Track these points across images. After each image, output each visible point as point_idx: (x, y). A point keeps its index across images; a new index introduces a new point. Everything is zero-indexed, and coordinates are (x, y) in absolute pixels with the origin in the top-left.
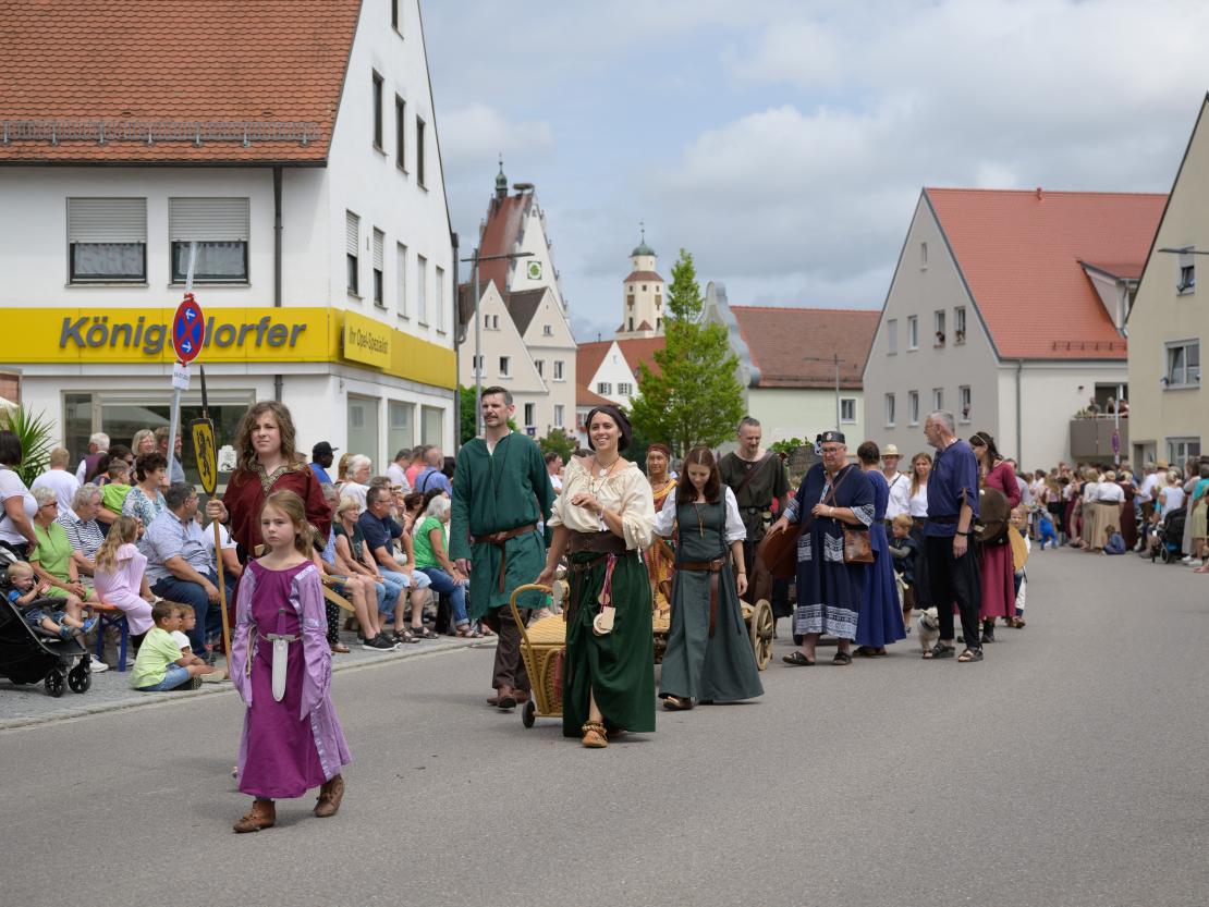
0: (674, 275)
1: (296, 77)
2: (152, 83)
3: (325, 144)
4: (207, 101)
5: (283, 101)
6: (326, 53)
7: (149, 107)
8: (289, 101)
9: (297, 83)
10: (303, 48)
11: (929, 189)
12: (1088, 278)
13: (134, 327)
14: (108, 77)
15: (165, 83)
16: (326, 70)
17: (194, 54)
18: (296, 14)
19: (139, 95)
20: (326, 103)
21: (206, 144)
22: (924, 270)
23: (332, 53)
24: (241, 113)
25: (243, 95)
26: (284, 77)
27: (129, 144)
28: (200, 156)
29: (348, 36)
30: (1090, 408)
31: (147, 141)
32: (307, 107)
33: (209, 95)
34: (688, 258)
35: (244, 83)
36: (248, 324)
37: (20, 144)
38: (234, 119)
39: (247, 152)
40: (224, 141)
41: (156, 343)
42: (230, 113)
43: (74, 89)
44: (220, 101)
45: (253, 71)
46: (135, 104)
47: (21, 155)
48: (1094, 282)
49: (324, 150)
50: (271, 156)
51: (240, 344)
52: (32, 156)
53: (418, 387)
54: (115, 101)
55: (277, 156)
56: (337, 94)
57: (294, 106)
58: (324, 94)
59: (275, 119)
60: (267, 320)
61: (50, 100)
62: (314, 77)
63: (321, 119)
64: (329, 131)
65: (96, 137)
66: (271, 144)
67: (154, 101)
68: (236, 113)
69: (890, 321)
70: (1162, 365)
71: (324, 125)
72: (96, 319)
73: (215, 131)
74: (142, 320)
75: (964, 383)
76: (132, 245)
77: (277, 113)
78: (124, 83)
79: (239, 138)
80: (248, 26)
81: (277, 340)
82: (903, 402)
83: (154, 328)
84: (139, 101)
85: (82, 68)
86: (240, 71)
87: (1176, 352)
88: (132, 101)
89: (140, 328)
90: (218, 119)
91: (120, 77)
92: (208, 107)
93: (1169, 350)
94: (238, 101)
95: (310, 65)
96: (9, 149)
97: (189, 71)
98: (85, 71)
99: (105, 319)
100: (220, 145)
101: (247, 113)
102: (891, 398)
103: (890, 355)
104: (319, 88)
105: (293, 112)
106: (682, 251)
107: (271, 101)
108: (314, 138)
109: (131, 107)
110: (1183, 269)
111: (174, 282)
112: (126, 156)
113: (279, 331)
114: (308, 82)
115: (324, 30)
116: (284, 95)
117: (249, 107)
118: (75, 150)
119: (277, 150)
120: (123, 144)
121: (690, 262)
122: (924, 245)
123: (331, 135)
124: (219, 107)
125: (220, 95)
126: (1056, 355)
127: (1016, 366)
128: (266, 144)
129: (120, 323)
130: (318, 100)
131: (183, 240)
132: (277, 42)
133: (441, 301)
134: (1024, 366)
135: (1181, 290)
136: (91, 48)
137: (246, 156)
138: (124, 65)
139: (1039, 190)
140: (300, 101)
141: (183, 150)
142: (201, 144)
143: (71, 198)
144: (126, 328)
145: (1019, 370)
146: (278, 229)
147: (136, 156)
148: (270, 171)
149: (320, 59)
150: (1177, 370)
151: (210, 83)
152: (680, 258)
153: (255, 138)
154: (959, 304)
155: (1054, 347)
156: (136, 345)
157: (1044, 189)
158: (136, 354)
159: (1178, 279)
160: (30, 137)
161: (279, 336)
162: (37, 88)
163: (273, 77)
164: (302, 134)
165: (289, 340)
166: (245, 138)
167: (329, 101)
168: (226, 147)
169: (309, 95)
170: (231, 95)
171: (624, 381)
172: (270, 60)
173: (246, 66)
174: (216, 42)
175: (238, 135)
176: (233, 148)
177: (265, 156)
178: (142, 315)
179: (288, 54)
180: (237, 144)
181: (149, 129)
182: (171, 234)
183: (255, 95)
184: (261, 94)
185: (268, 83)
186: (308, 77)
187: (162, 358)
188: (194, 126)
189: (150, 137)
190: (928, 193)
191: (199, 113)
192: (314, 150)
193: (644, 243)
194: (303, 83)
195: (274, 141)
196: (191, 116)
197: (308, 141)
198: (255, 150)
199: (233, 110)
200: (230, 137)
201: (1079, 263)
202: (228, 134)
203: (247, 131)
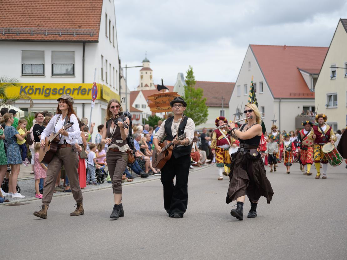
0: (188, 73)
1: (87, 15)
2: (45, 17)
3: (98, 36)
5: (84, 23)
6: (95, 8)
7: (45, 24)
9: (87, 17)
10: (88, 7)
12: (300, 73)
13: (42, 88)
14: (31, 15)
15: (48, 17)
16: (96, 14)
17: (56, 8)
19: (41, 20)
20: (97, 24)
21: (63, 35)
22: (249, 70)
23: (97, 8)
24: (72, 26)
25: (72, 21)
26: (83, 15)
27: (40, 35)
28: (61, 39)
29: (101, 3)
31: (45, 34)
32: (91, 25)
33: (62, 21)
34: (191, 68)
35: (72, 17)
36: (75, 88)
37: (8, 35)
38: (70, 28)
39: (75, 38)
40: (68, 34)
41: (48, 93)
42: (69, 26)
43: (22, 18)
44: (65, 22)
45: (74, 14)
46: (40, 23)
47: (9, 38)
48: (302, 74)
49: (97, 38)
50: (82, 39)
51: (72, 94)
52: (12, 38)
54: (34, 22)
55: (84, 39)
56: (99, 21)
57: (87, 24)
58: (96, 21)
59: (82, 28)
60: (80, 87)
61: (15, 22)
62: (92, 15)
63: (96, 28)
64: (98, 32)
65: (30, 33)
66: (82, 36)
67: (46, 22)
68: (70, 26)
69: (238, 86)
70: (325, 101)
71: (97, 30)
72: (30, 86)
73: (65, 32)
74: (44, 86)
76: (40, 64)
77: (83, 26)
78: (36, 17)
79: (73, 34)
81: (83, 93)
83: (47, 89)
84: (41, 22)
85: (23, 12)
86: (70, 14)
87: (330, 97)
88: (40, 22)
89: (43, 89)
90: (65, 28)
91: (35, 15)
92: (62, 24)
93: (328, 96)
94: (70, 23)
95: (90, 12)
96: (5, 36)
97: (55, 13)
98: (24, 13)
99: (33, 86)
100: (67, 36)
101: (74, 26)
103: (238, 96)
104: (94, 19)
105: (87, 26)
106: (190, 66)
107: (80, 23)
108: (94, 34)
109: (39, 24)
110: (332, 71)
111: (52, 76)
112: (40, 39)
113: (84, 90)
115: (94, 2)
116: (84, 21)
117: (74, 24)
118: (24, 37)
119: (84, 37)
120: (38, 35)
122: (250, 63)
123: (99, 33)
124: (65, 24)
125: (65, 21)
126: (291, 97)
127: (279, 100)
128: (81, 36)
129: (37, 87)
130: (94, 23)
131: (55, 63)
132: (80, 5)
133: (117, 80)
134: (282, 100)
135: (332, 78)
136: (25, 6)
137: (75, 39)
138: (35, 11)
139: (285, 45)
140: (89, 23)
141: (56, 37)
142: (61, 35)
143: (22, 51)
144: (39, 89)
145: (280, 102)
146: (83, 60)
147: (43, 39)
148: (82, 43)
149: (94, 10)
150: (330, 102)
151: (62, 17)
152: (189, 68)
153: (77, 34)
154: (261, 81)
155: (291, 94)
156: (42, 94)
158: (42, 96)
159: (330, 74)
160: (11, 32)
162: (11, 18)
163: (80, 15)
164: (91, 33)
165: (87, 92)
166: (74, 34)
167: (97, 23)
168: (69, 36)
169: (91, 21)
170: (69, 21)
171: (143, 104)
172: (78, 10)
173: (72, 12)
174: (62, 5)
175: (72, 33)
176: (71, 37)
177: (81, 39)
178: (44, 85)
179: (84, 8)
180: (72, 36)
181: (46, 31)
182: (52, 62)
183: (75, 21)
184: (77, 21)
185: (79, 17)
186: (90, 15)
187: (50, 98)
188: (59, 30)
189: (46, 33)
190: (251, 46)
191: (60, 26)
192: (95, 38)
193: (146, 58)
194: (89, 17)
195: (83, 35)
196: (57, 27)
197: (93, 35)
198: (77, 37)
199: (70, 25)
200: (70, 34)
201: (298, 68)
202: (69, 33)
203: (74, 32)
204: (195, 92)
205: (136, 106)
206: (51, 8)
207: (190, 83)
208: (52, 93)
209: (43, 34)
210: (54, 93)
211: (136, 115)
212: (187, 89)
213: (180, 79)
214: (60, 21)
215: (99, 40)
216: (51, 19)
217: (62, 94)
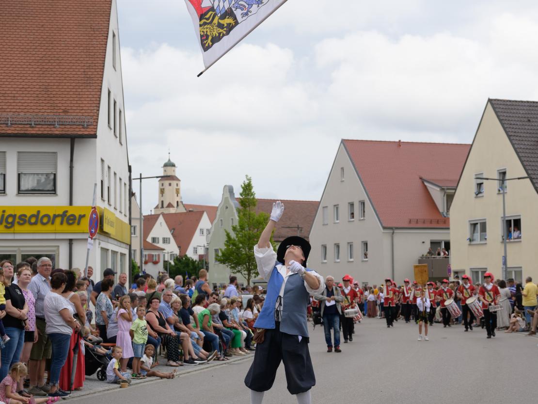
0: (243, 188)
1: (77, 93)
2: (6, 95)
3: (95, 127)
4: (35, 104)
5: (72, 105)
6: (91, 82)
7: (6, 107)
8: (76, 105)
9: (78, 96)
10: (79, 79)
11: (344, 140)
12: (425, 187)
15: (13, 95)
16: (92, 90)
17: (26, 81)
18: (74, 62)
20: (94, 107)
21: (37, 126)
22: (343, 181)
23: (94, 82)
24: (52, 111)
25: (52, 102)
26: (71, 93)
28: (34, 132)
29: (101, 73)
30: (429, 253)
31: (7, 124)
32: (85, 108)
33: (35, 101)
34: (249, 180)
35: (52, 96)
36: (57, 214)
38: (49, 114)
40: (46, 125)
41: (11, 223)
42: (47, 111)
44: (41, 105)
45: (57, 90)
48: (428, 188)
49: (94, 130)
50: (69, 133)
51: (53, 223)
53: (119, 244)
55: (72, 133)
56: (98, 102)
57: (78, 108)
58: (92, 102)
59: (69, 114)
60: (67, 211)
62: (86, 93)
63: (92, 114)
64: (96, 121)
66: (69, 127)
67: (9, 104)
69: (324, 207)
70: (467, 231)
71: (95, 117)
73: (41, 120)
75: (364, 240)
77: (70, 111)
79: (54, 123)
80: (51, 67)
81: (71, 222)
82: (331, 250)
83: (10, 216)
86: (50, 90)
87: (474, 225)
89: (3, 216)
90: (41, 114)
92: (36, 107)
93: (471, 224)
94: (50, 105)
95: (83, 87)
97: (23, 89)
100: (44, 126)
101: (55, 111)
102: (325, 247)
103: (324, 225)
104: (89, 99)
106: (247, 176)
107: (66, 105)
108: (90, 123)
110: (478, 184)
111: (19, 193)
113: (72, 218)
114: (83, 96)
115: (89, 70)
116: (72, 102)
117: (56, 108)
119: (72, 130)
121: (250, 182)
122: (342, 169)
123: (97, 122)
124: (41, 108)
125: (41, 101)
126: (411, 226)
127: (391, 231)
128: (67, 127)
130: (89, 105)
131: (23, 172)
132: (66, 76)
133: (125, 200)
134: (396, 231)
135: (477, 195)
137: (57, 132)
139: (400, 141)
140: (81, 105)
141: (26, 129)
142: (34, 126)
145: (393, 233)
146: (71, 168)
147: (3, 132)
148: (70, 139)
149: (88, 85)
150: (475, 234)
151: (35, 95)
152: (245, 179)
153: (61, 123)
154: (362, 199)
155: (410, 221)
156: (1, 223)
157: (402, 141)
158: (1, 228)
159: (474, 189)
161: (71, 220)
163: (66, 93)
164: (84, 122)
165: (77, 221)
166: (56, 123)
167: (95, 105)
168: (48, 127)
169: (85, 102)
170: (47, 102)
171: (165, 236)
172: (63, 84)
173: (52, 87)
174: (36, 75)
175: (52, 122)
176: (50, 128)
177: (66, 133)
178: (4, 209)
179: (72, 81)
180: (52, 126)
181: (8, 118)
182: (18, 170)
183: (58, 102)
184: (61, 102)
185: (64, 96)
186: (84, 93)
187: (14, 230)
188: (30, 117)
189: (9, 122)
190: (344, 142)
191: (32, 111)
192: (90, 130)
193: (169, 160)
194: (81, 96)
195: (70, 125)
196: (28, 112)
197: (87, 125)
198: (61, 129)
199: (48, 109)
200: (49, 123)
201: (421, 178)
202: (47, 121)
203: (57, 120)
204: (255, 218)
205: (154, 239)
206: (17, 80)
207: (247, 204)
208: (19, 223)
209: (4, 124)
210: (21, 222)
211: (153, 255)
212: (242, 214)
213: (228, 195)
214: (32, 101)
215: (97, 134)
216: (17, 99)
217: (35, 223)
